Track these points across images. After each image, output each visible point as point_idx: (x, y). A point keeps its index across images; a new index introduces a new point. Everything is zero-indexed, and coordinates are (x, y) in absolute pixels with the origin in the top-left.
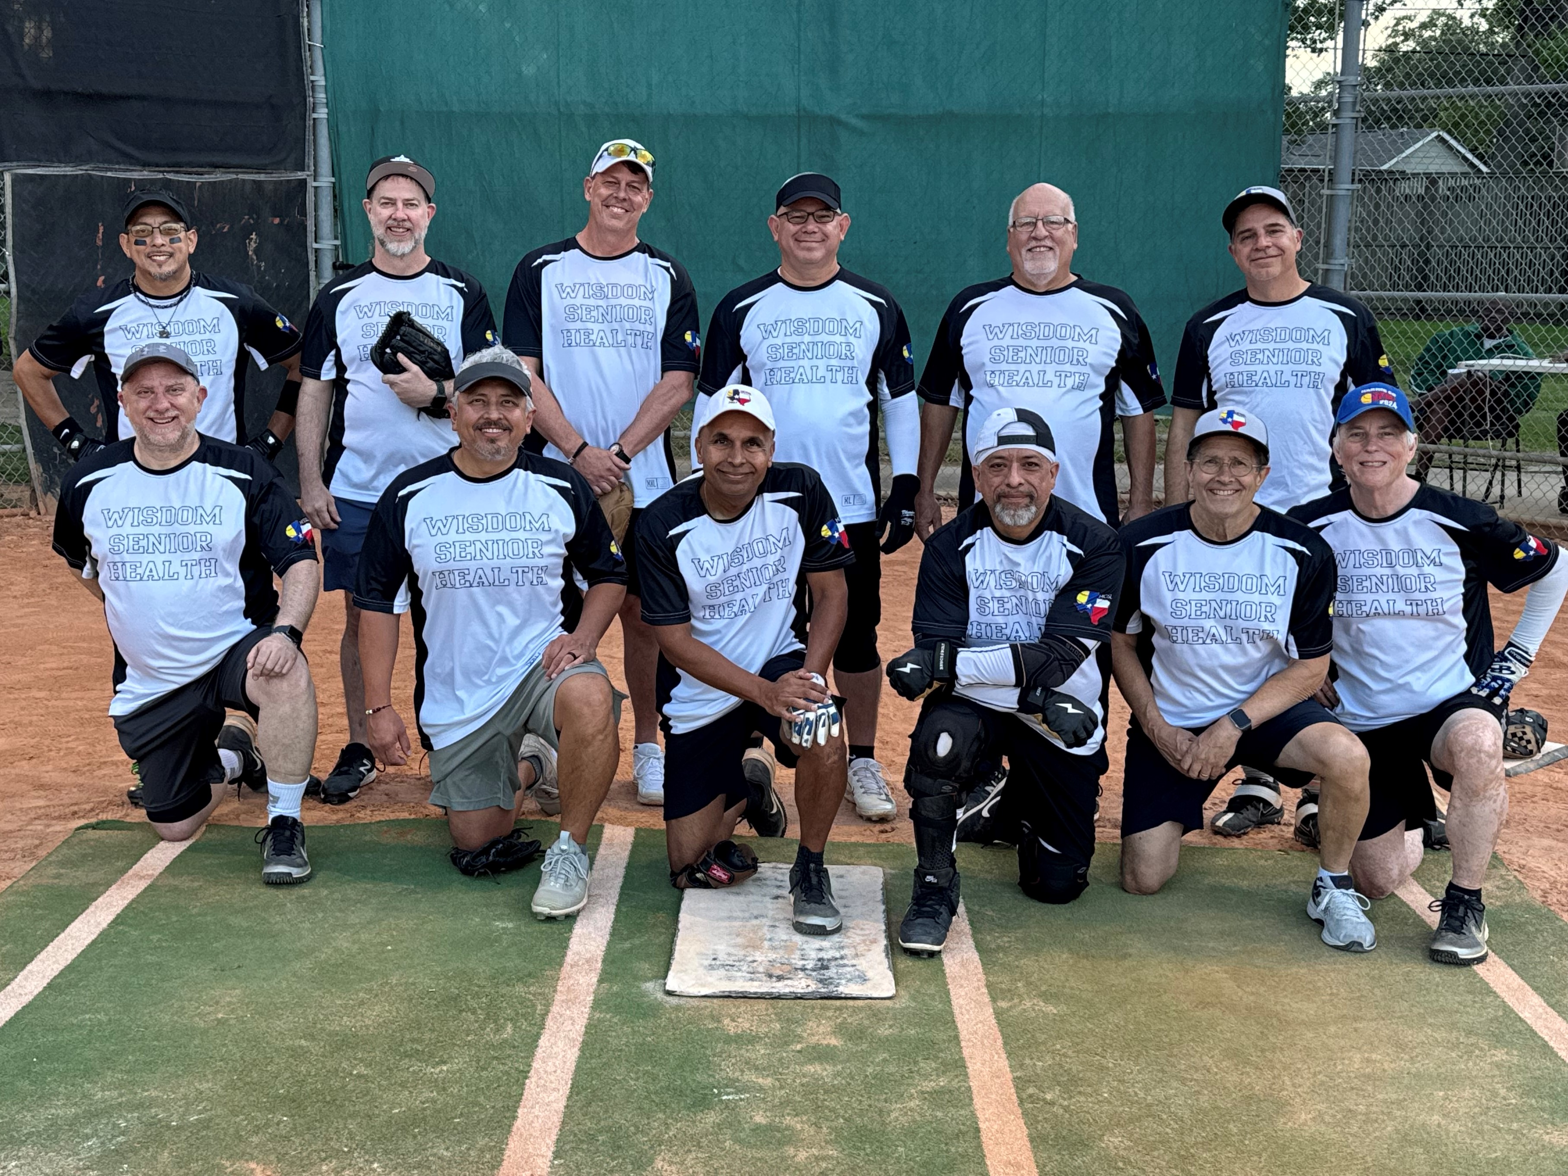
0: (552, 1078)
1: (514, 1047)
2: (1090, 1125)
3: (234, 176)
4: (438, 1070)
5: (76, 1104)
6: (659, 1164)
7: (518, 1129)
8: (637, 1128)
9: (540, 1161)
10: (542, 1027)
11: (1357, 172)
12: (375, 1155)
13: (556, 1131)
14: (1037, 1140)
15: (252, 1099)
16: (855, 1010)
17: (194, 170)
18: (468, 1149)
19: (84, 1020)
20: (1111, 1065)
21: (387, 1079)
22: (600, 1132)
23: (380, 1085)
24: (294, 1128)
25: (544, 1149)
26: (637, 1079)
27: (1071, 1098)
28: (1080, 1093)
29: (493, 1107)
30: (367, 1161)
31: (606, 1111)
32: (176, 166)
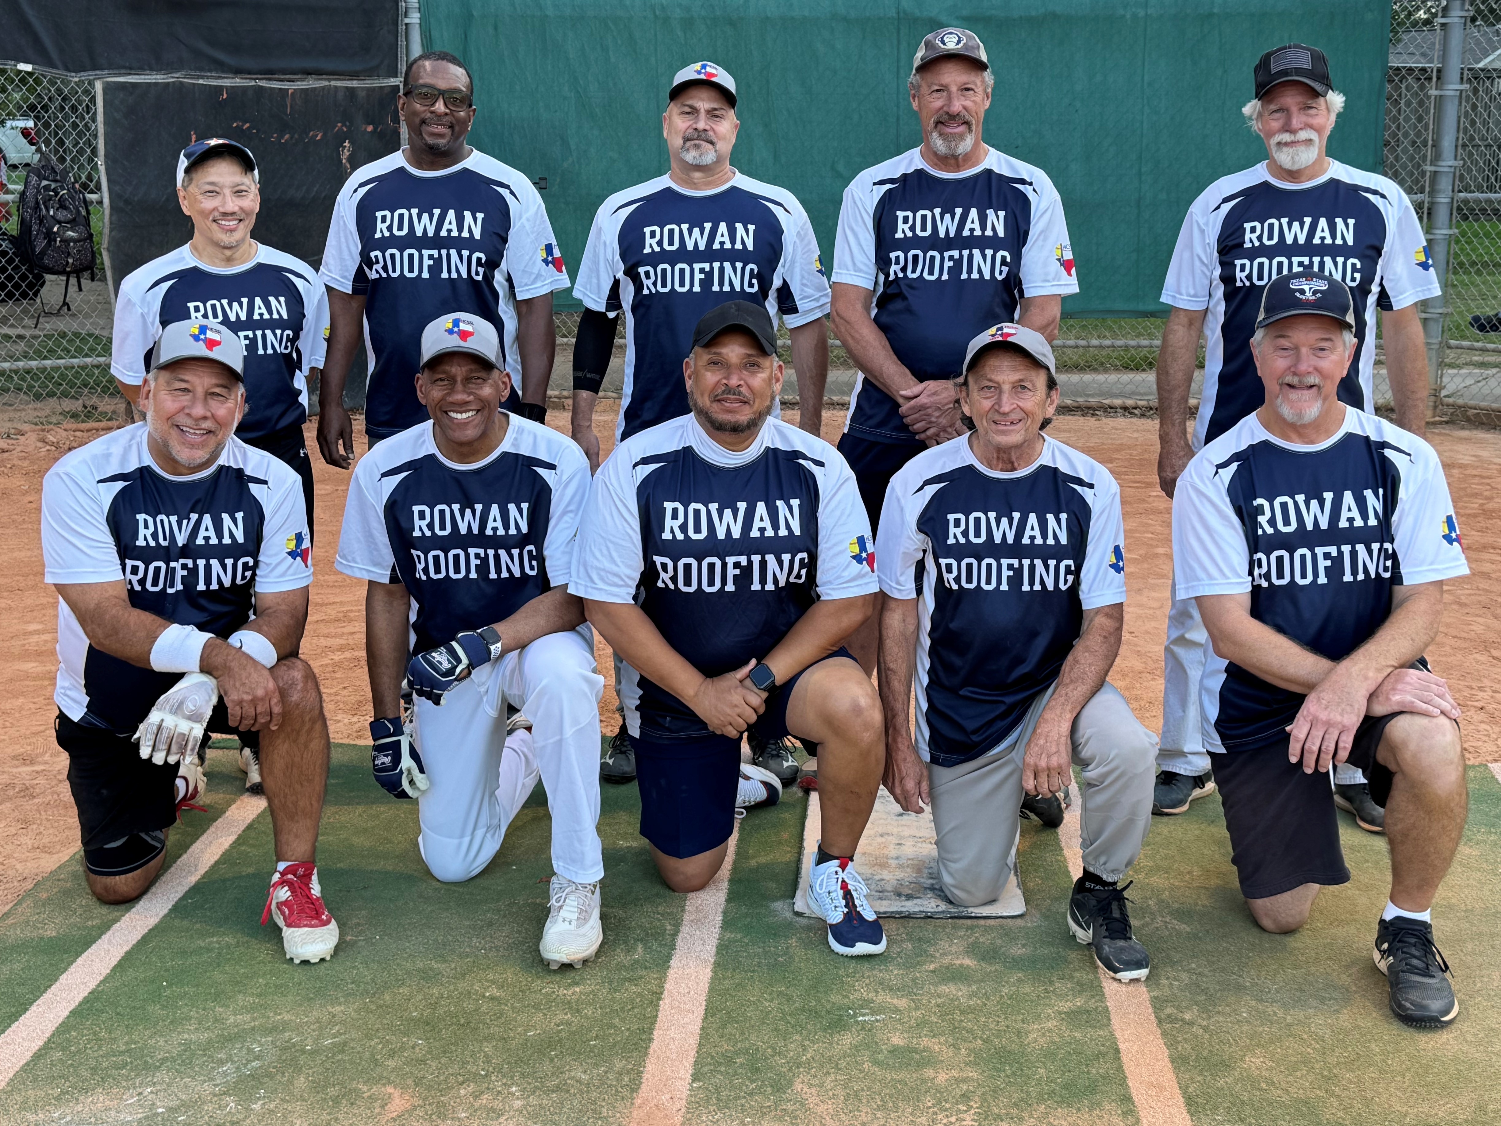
0: (686, 999)
1: (646, 968)
2: (1230, 1045)
3: (327, 83)
4: (570, 992)
5: (208, 1028)
6: (798, 1086)
7: (655, 1051)
8: (774, 1049)
9: (678, 1083)
10: (673, 947)
11: (1466, 72)
12: (512, 1078)
13: (693, 1053)
14: (1178, 1061)
15: (385, 1022)
16: (987, 930)
17: (287, 77)
18: (606, 1072)
19: (212, 942)
20: (1248, 984)
21: (519, 1001)
22: (737, 1053)
23: (513, 1007)
24: (430, 1052)
25: (682, 1072)
26: (771, 1001)
27: (1210, 1018)
28: (1219, 1012)
29: (628, 1029)
30: (505, 1084)
31: (743, 1033)
32: (269, 73)
